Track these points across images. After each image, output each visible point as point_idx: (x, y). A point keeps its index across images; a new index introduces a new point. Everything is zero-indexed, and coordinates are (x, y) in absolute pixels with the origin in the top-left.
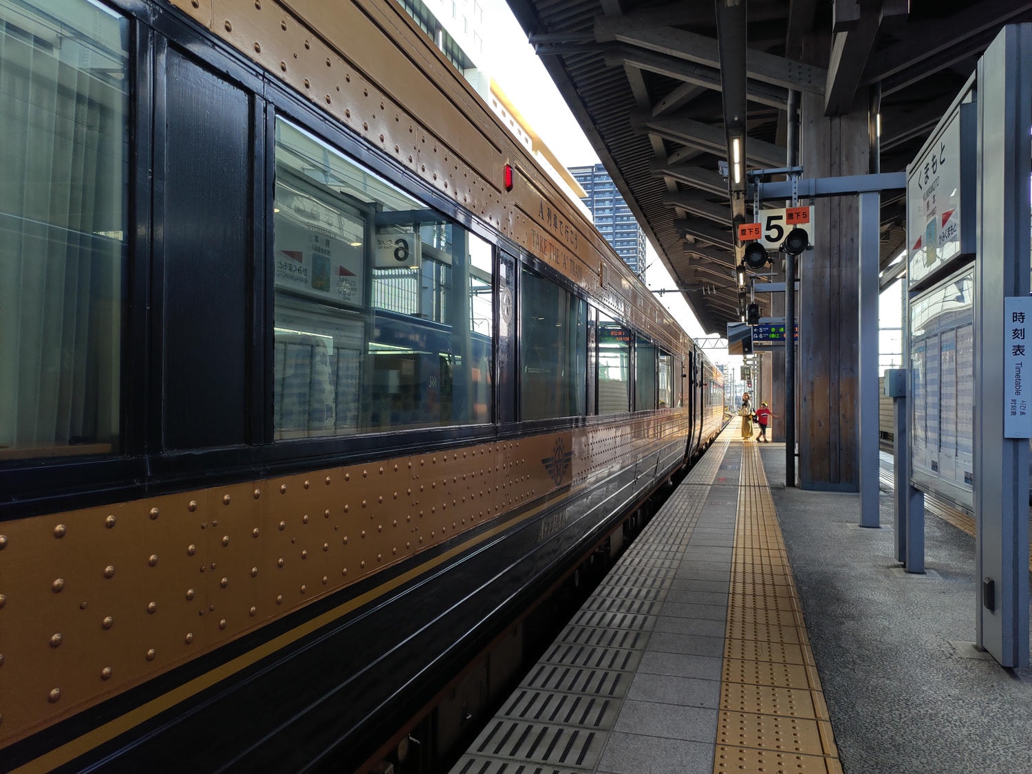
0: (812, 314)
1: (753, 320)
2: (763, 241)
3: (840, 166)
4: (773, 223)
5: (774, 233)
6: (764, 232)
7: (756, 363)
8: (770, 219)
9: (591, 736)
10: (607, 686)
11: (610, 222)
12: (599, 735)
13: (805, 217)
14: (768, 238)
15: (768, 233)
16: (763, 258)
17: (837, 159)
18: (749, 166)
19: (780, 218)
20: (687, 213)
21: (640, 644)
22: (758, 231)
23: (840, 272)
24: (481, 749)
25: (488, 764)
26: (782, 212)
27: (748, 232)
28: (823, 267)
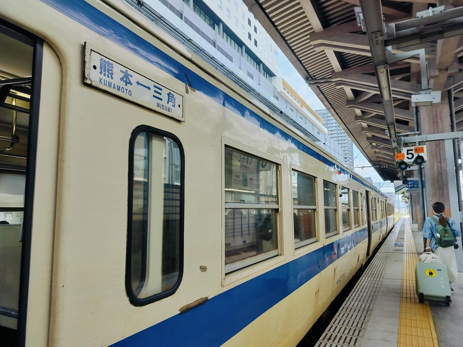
0: (430, 182)
1: (405, 183)
2: (406, 160)
3: (437, 123)
4: (409, 152)
5: (410, 156)
6: (406, 156)
7: (409, 194)
8: (408, 151)
9: (357, 339)
10: (359, 325)
11: (336, 132)
12: (359, 338)
13: (422, 150)
14: (408, 158)
15: (408, 156)
16: (406, 166)
17: (436, 120)
18: (398, 133)
19: (412, 150)
20: (372, 135)
21: (369, 313)
22: (403, 156)
23: (441, 164)
24: (323, 340)
25: (326, 344)
26: (413, 148)
27: (399, 157)
28: (433, 163)
